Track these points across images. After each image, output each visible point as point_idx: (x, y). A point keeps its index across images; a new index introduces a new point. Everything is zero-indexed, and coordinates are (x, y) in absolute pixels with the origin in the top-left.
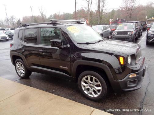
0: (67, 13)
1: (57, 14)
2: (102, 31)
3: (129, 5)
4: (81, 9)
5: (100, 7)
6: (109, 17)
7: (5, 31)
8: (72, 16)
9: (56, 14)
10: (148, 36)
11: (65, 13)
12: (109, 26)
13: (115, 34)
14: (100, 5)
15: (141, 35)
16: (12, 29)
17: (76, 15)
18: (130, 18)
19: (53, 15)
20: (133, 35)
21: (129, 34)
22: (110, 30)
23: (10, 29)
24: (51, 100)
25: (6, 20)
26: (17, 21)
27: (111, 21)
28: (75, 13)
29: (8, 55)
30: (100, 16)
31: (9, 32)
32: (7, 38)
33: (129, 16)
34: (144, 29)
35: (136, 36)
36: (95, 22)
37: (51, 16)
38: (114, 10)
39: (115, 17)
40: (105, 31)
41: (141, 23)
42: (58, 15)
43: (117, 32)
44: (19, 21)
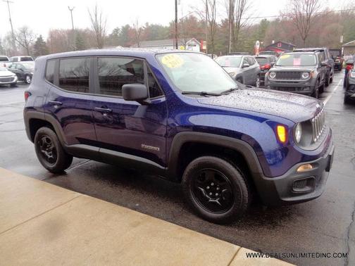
0: (154, 24)
1: (131, 26)
2: (239, 69)
3: (303, 9)
4: (188, 16)
5: (235, 12)
6: (254, 36)
7: (8, 64)
8: (167, 31)
9: (128, 26)
10: (351, 83)
11: (149, 25)
12: (256, 58)
13: (272, 77)
14: (233, 8)
15: (331, 80)
16: (23, 60)
17: (176, 30)
18: (304, 40)
19: (120, 28)
20: (314, 81)
21: (305, 77)
22: (259, 68)
23: (19, 60)
24: (135, 225)
25: (8, 39)
26: (36, 40)
27: (258, 47)
28: (175, 24)
29: (19, 120)
30: (233, 35)
31: (19, 66)
32: (14, 81)
33: (301, 34)
34: (338, 68)
35: (321, 82)
36: (219, 47)
37: (117, 30)
38: (266, 20)
39: (266, 37)
40: (246, 69)
41: (331, 52)
42: (134, 30)
43: (277, 72)
44: (40, 39)
